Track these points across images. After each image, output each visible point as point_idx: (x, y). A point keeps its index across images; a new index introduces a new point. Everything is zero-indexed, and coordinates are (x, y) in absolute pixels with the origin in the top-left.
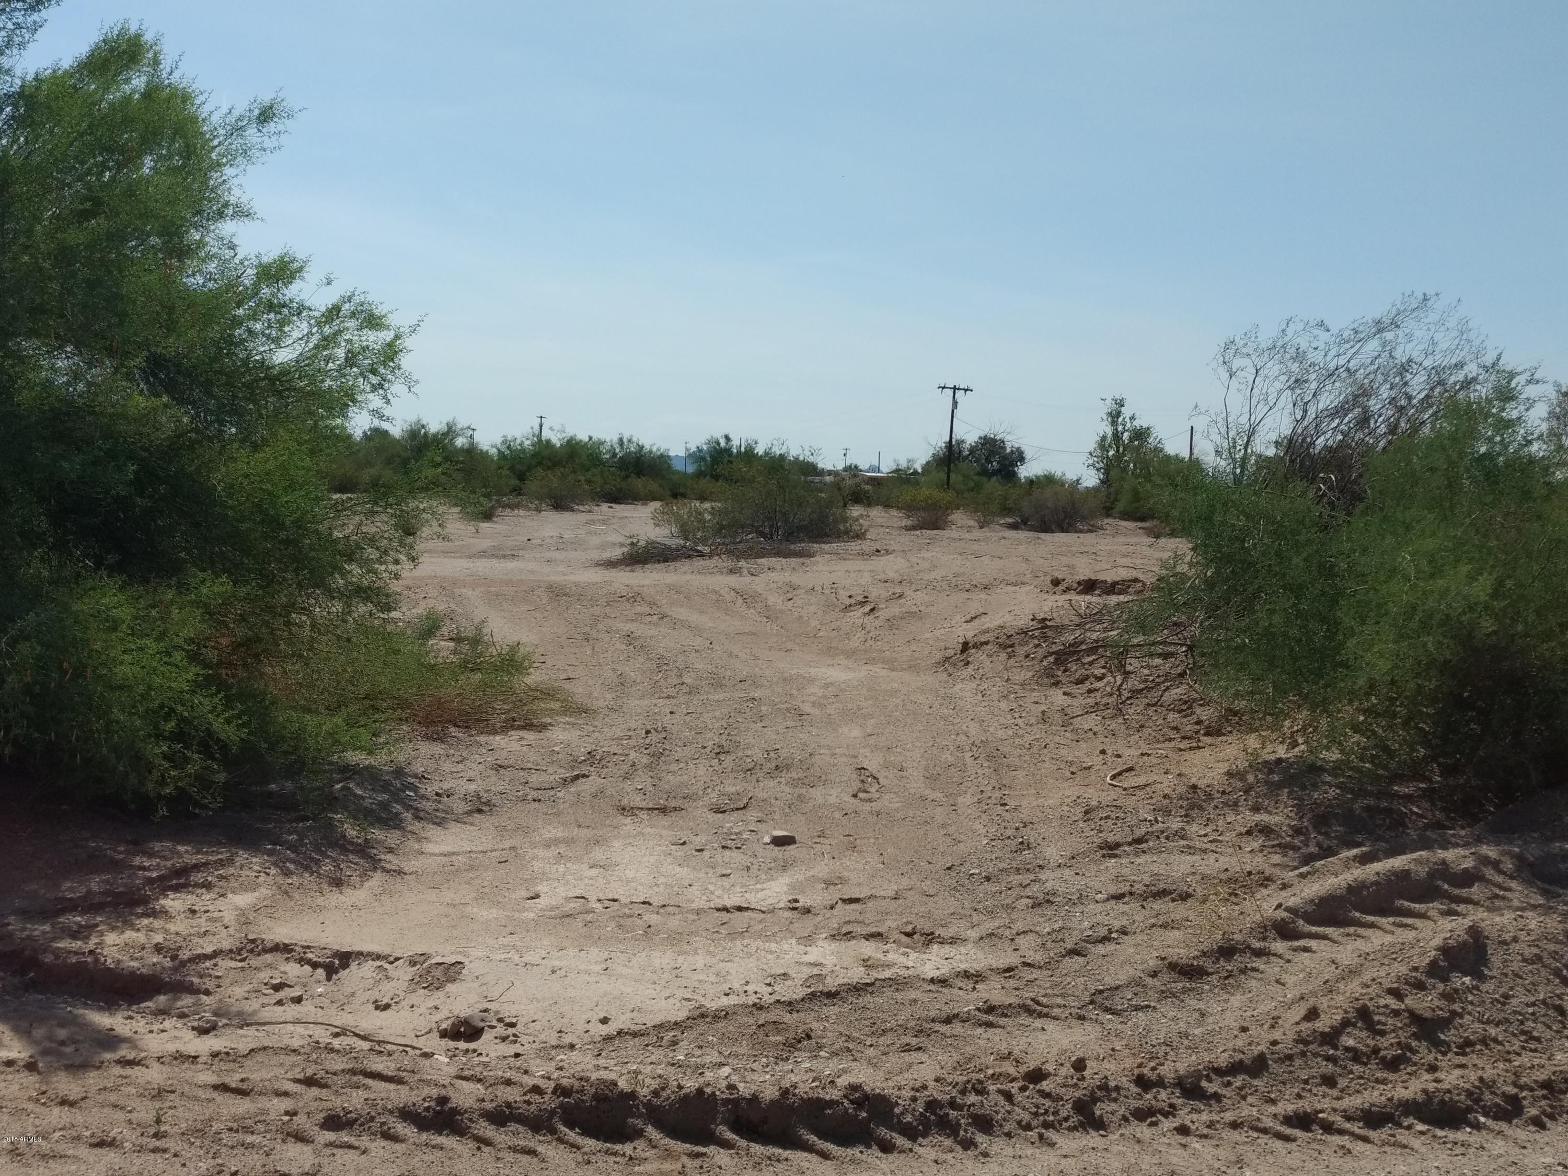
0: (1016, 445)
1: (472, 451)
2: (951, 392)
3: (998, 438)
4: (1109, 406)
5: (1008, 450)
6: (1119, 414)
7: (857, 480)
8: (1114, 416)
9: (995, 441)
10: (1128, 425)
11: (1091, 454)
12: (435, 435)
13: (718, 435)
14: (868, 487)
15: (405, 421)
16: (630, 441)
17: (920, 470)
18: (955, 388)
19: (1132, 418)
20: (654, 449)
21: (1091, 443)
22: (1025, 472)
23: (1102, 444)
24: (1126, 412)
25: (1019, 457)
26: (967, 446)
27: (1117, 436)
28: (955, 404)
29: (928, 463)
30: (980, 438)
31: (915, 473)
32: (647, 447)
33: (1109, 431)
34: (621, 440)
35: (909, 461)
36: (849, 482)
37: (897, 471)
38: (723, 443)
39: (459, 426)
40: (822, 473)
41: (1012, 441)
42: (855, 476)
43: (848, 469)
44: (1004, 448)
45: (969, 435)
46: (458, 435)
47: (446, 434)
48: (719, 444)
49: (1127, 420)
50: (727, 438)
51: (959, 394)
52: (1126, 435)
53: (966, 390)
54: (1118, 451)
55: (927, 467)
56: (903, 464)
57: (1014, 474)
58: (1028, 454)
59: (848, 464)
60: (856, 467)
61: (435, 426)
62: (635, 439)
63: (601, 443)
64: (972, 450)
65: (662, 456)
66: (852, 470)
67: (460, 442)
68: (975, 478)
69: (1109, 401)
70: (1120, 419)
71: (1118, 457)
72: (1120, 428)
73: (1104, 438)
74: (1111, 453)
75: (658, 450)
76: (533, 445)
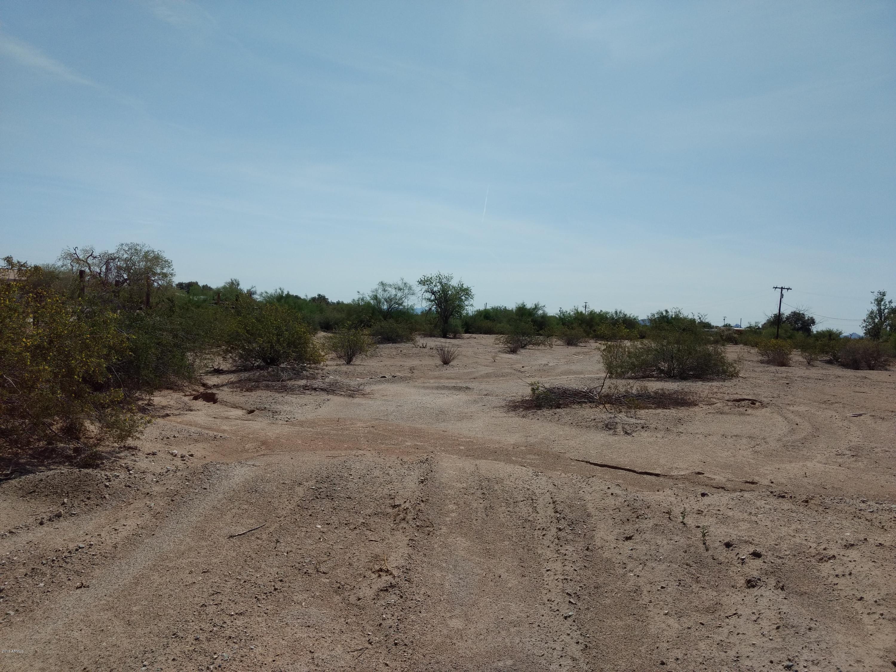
0: (811, 316)
1: (544, 317)
2: (780, 290)
3: (801, 312)
4: (876, 295)
5: (806, 318)
6: (882, 300)
7: (730, 332)
8: (879, 301)
9: (799, 314)
10: (888, 306)
11: (864, 321)
12: (529, 309)
13: (663, 310)
14: (736, 335)
15: (517, 303)
16: (620, 312)
17: (761, 327)
18: (782, 288)
19: (890, 302)
20: (631, 316)
21: (864, 315)
22: (815, 329)
23: (871, 315)
24: (887, 299)
25: (812, 321)
26: (785, 316)
27: (880, 311)
28: (782, 296)
29: (765, 324)
30: (792, 313)
31: (759, 328)
32: (628, 315)
33: (875, 308)
34: (616, 312)
35: (756, 323)
36: (726, 333)
37: (750, 327)
38: (664, 314)
39: (540, 306)
40: (713, 327)
41: (808, 315)
42: (729, 330)
43: (726, 326)
44: (804, 317)
45: (787, 311)
46: (539, 309)
47: (534, 309)
48: (662, 313)
49: (887, 303)
50: (667, 311)
51: (784, 291)
52: (886, 311)
53: (788, 289)
54: (881, 319)
55: (764, 326)
56: (753, 324)
57: (810, 330)
58: (817, 320)
59: (726, 323)
60: (729, 325)
61: (529, 305)
62: (622, 312)
63: (607, 313)
64: (788, 318)
65: (635, 319)
66: (728, 327)
67: (540, 312)
68: (791, 331)
69: (876, 293)
70: (882, 303)
71: (881, 323)
72: (882, 307)
73: (872, 312)
74: (876, 320)
75: (633, 316)
76: (574, 314)
